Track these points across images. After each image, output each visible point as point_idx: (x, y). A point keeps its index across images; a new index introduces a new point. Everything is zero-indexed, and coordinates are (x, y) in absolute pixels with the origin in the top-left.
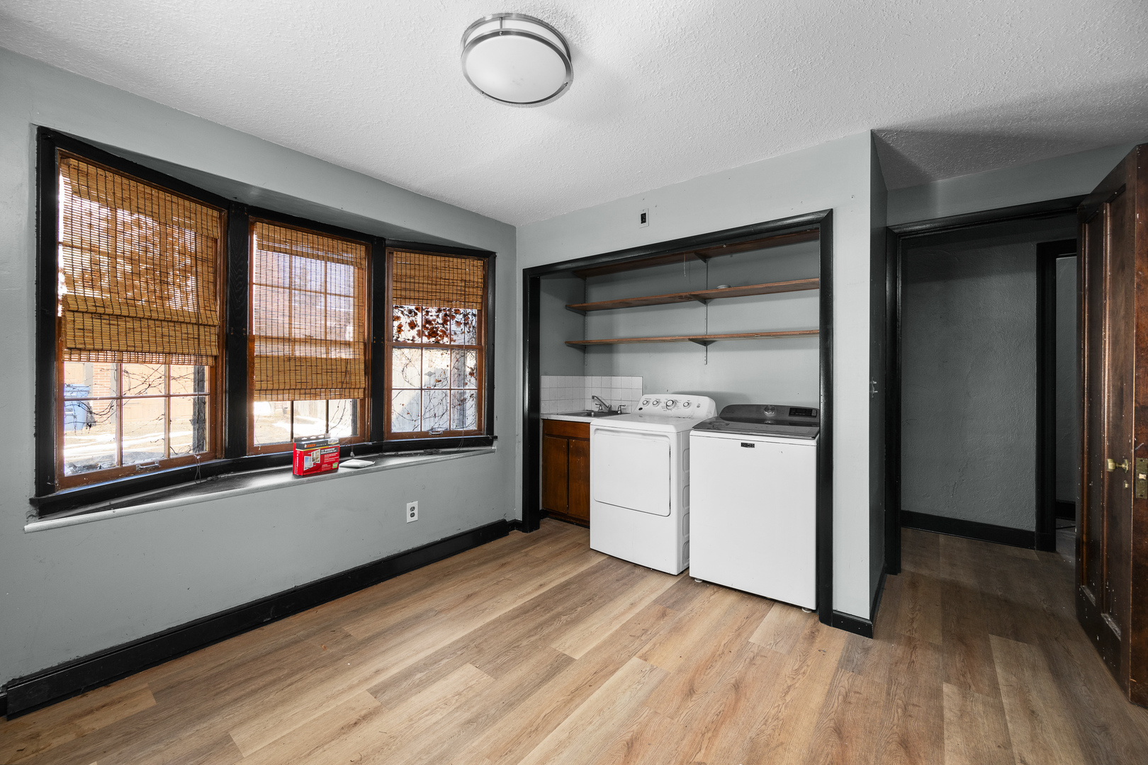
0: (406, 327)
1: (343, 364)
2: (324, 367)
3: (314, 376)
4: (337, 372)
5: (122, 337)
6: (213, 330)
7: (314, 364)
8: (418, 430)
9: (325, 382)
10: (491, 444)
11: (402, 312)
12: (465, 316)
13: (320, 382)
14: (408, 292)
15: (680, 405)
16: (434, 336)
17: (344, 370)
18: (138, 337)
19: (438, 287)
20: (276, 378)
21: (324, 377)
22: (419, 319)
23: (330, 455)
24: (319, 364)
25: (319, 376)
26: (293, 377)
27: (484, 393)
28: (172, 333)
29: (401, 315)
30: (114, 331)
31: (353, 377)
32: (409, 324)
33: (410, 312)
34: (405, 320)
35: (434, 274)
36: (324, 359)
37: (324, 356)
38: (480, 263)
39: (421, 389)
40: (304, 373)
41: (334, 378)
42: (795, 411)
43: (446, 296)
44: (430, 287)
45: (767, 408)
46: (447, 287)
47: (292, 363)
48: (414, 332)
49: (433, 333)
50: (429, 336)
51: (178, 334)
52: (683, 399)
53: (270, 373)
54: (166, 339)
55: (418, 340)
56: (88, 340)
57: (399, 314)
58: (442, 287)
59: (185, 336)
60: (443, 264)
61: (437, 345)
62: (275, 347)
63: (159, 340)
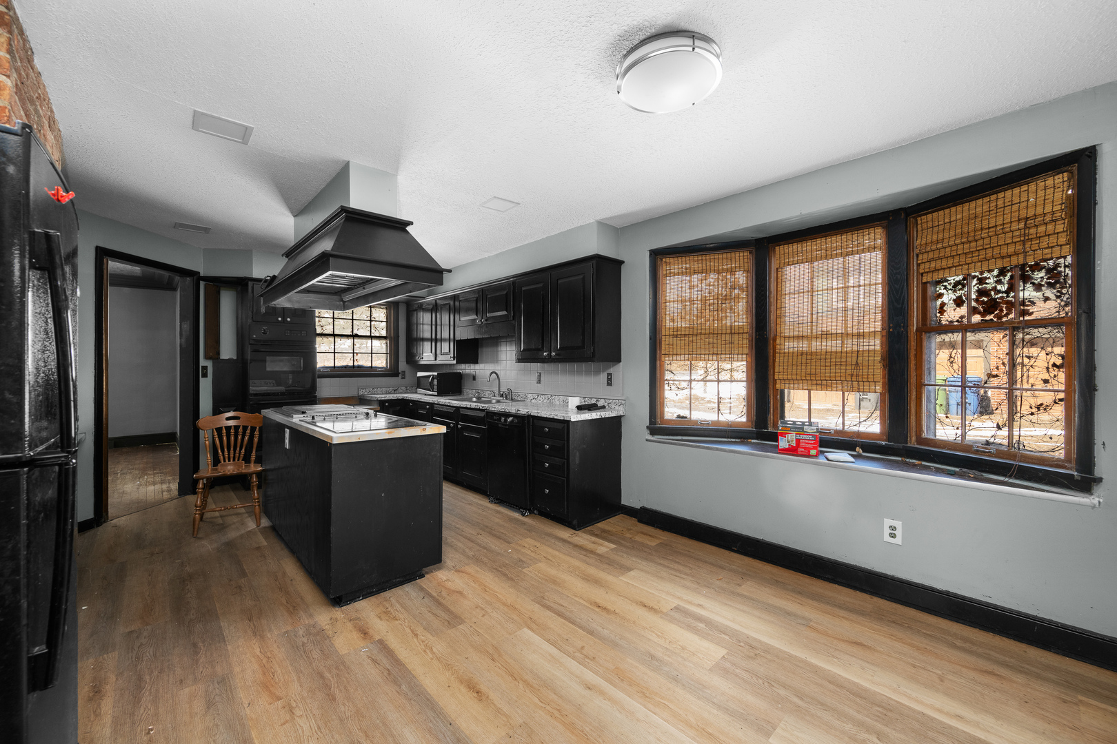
0: (950, 306)
1: (855, 356)
2: (833, 360)
3: (823, 369)
4: (846, 365)
5: (687, 347)
6: (745, 336)
7: (823, 357)
9: (833, 374)
11: (946, 288)
13: (828, 374)
14: (939, 262)
16: (992, 312)
17: (854, 362)
18: (695, 346)
19: (980, 243)
20: (790, 370)
21: (833, 370)
22: (969, 293)
23: (807, 441)
24: (828, 357)
25: (828, 369)
26: (804, 370)
27: (1075, 399)
28: (715, 341)
29: (945, 291)
30: (683, 344)
31: (865, 370)
32: (954, 300)
33: (956, 284)
34: (949, 297)
35: (971, 227)
36: (833, 352)
37: (839, 349)
38: (1066, 175)
40: (813, 366)
41: (843, 371)
43: (997, 251)
44: (967, 246)
46: (994, 239)
47: (804, 357)
49: (991, 308)
51: (719, 341)
53: (786, 365)
54: (711, 346)
55: (968, 320)
56: (671, 350)
57: (942, 291)
58: (987, 241)
59: (723, 342)
60: (986, 207)
61: (994, 325)
62: (791, 344)
63: (707, 346)
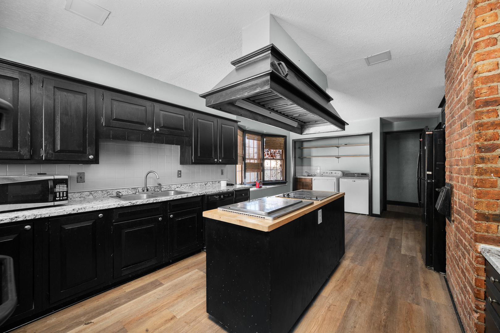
0: (266, 155)
4: (257, 166)
8: (270, 180)
10: (286, 183)
12: (279, 151)
14: (267, 146)
15: (333, 173)
16: (273, 157)
20: (249, 167)
22: (269, 153)
27: (284, 171)
29: (265, 152)
33: (267, 151)
35: (274, 142)
37: (254, 162)
38: (283, 138)
39: (271, 170)
40: (253, 166)
42: (362, 174)
43: (275, 147)
44: (273, 145)
45: (356, 174)
47: (251, 164)
48: (268, 156)
49: (272, 156)
50: (271, 157)
52: (334, 172)
55: (269, 158)
58: (275, 145)
61: (273, 159)
62: (248, 160)
